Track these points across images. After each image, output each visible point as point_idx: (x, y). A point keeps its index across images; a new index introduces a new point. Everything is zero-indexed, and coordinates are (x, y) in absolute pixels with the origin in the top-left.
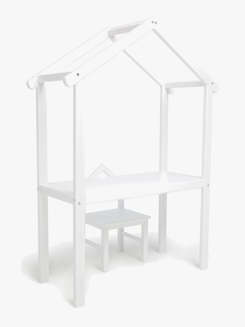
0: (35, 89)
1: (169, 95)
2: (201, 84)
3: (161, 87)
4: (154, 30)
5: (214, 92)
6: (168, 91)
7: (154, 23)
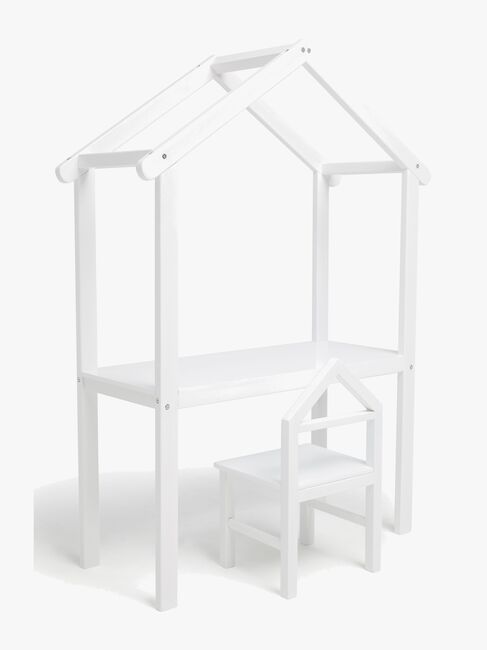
0: (73, 184)
1: (331, 188)
2: (396, 167)
3: (315, 172)
4: (306, 66)
5: (421, 184)
6: (328, 180)
7: (306, 52)
